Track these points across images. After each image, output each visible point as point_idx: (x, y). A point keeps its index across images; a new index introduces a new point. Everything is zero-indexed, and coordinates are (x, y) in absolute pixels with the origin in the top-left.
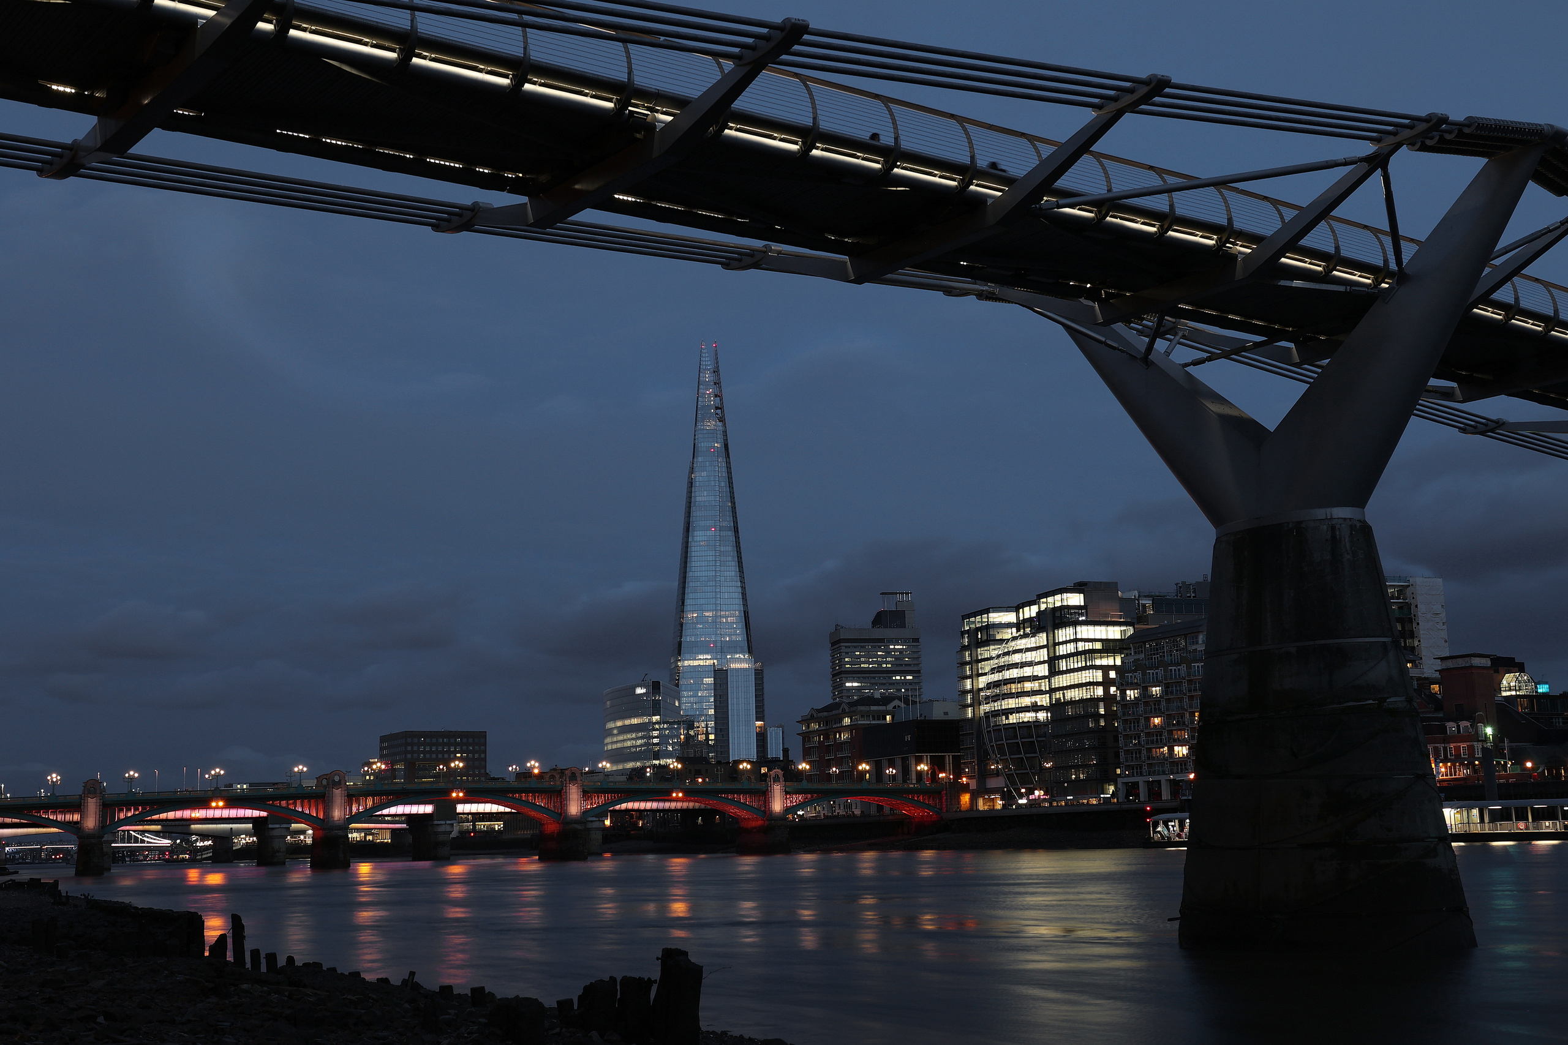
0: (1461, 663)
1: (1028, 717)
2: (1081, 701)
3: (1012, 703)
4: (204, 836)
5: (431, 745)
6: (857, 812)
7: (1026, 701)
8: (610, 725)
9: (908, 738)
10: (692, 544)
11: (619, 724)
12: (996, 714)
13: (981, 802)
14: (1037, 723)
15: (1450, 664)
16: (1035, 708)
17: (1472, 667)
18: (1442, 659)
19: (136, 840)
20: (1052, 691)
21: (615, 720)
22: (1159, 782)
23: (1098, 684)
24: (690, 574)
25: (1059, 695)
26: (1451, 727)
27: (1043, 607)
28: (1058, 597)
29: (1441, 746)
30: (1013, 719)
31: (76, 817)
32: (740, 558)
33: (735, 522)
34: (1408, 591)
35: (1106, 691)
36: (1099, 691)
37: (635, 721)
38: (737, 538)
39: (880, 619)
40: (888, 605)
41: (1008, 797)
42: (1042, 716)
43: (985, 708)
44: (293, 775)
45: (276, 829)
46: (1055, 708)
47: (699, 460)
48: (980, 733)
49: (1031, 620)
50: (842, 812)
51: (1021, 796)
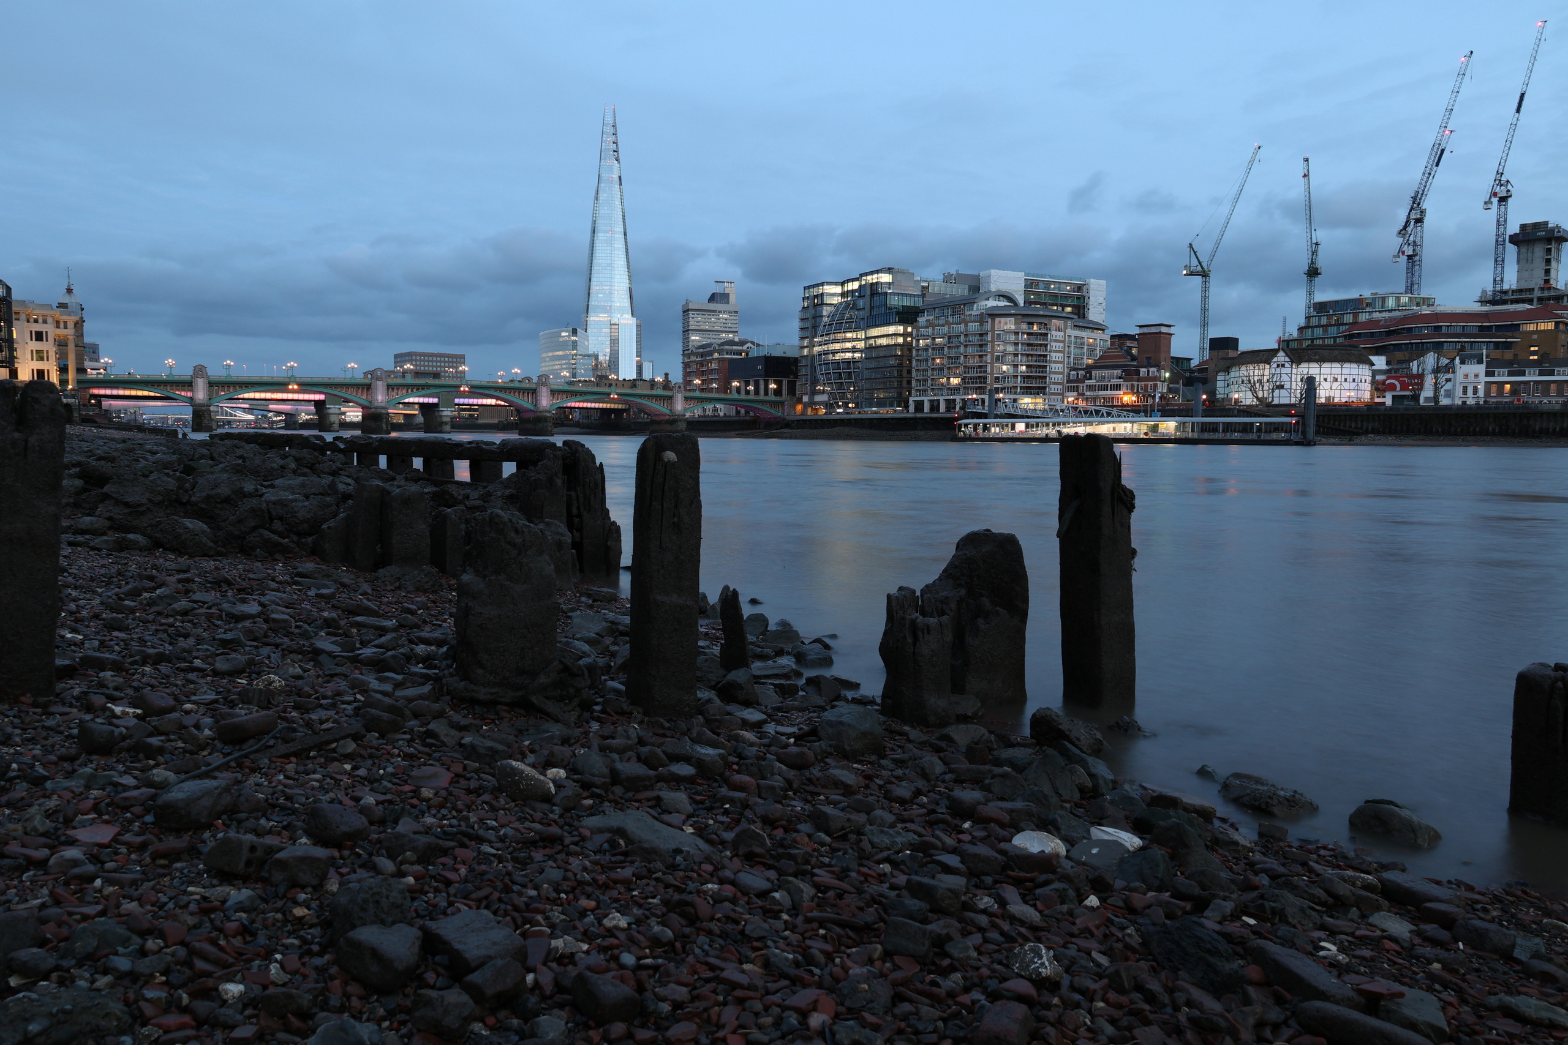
0: (1154, 330)
1: (849, 355)
2: (888, 346)
3: (837, 346)
4: (278, 413)
5: (428, 361)
6: (722, 414)
7: (849, 345)
8: (545, 355)
9: (760, 367)
10: (596, 241)
11: (550, 354)
12: (826, 353)
13: (809, 410)
14: (855, 361)
15: (1146, 330)
16: (854, 350)
17: (1160, 333)
18: (1141, 326)
19: (231, 415)
20: (867, 338)
21: (547, 352)
22: (955, 400)
23: (900, 335)
24: (595, 261)
25: (872, 341)
26: (1143, 371)
27: (863, 283)
28: (875, 276)
29: (1135, 383)
30: (837, 357)
31: (189, 394)
32: (627, 252)
33: (625, 229)
34: (1085, 288)
35: (905, 340)
36: (900, 340)
37: (561, 353)
38: (626, 239)
39: (713, 298)
40: (718, 289)
41: (830, 406)
42: (857, 355)
43: (817, 349)
44: (346, 370)
45: (332, 409)
46: (869, 349)
47: (602, 185)
48: (813, 365)
49: (853, 291)
50: (711, 413)
51: (839, 407)
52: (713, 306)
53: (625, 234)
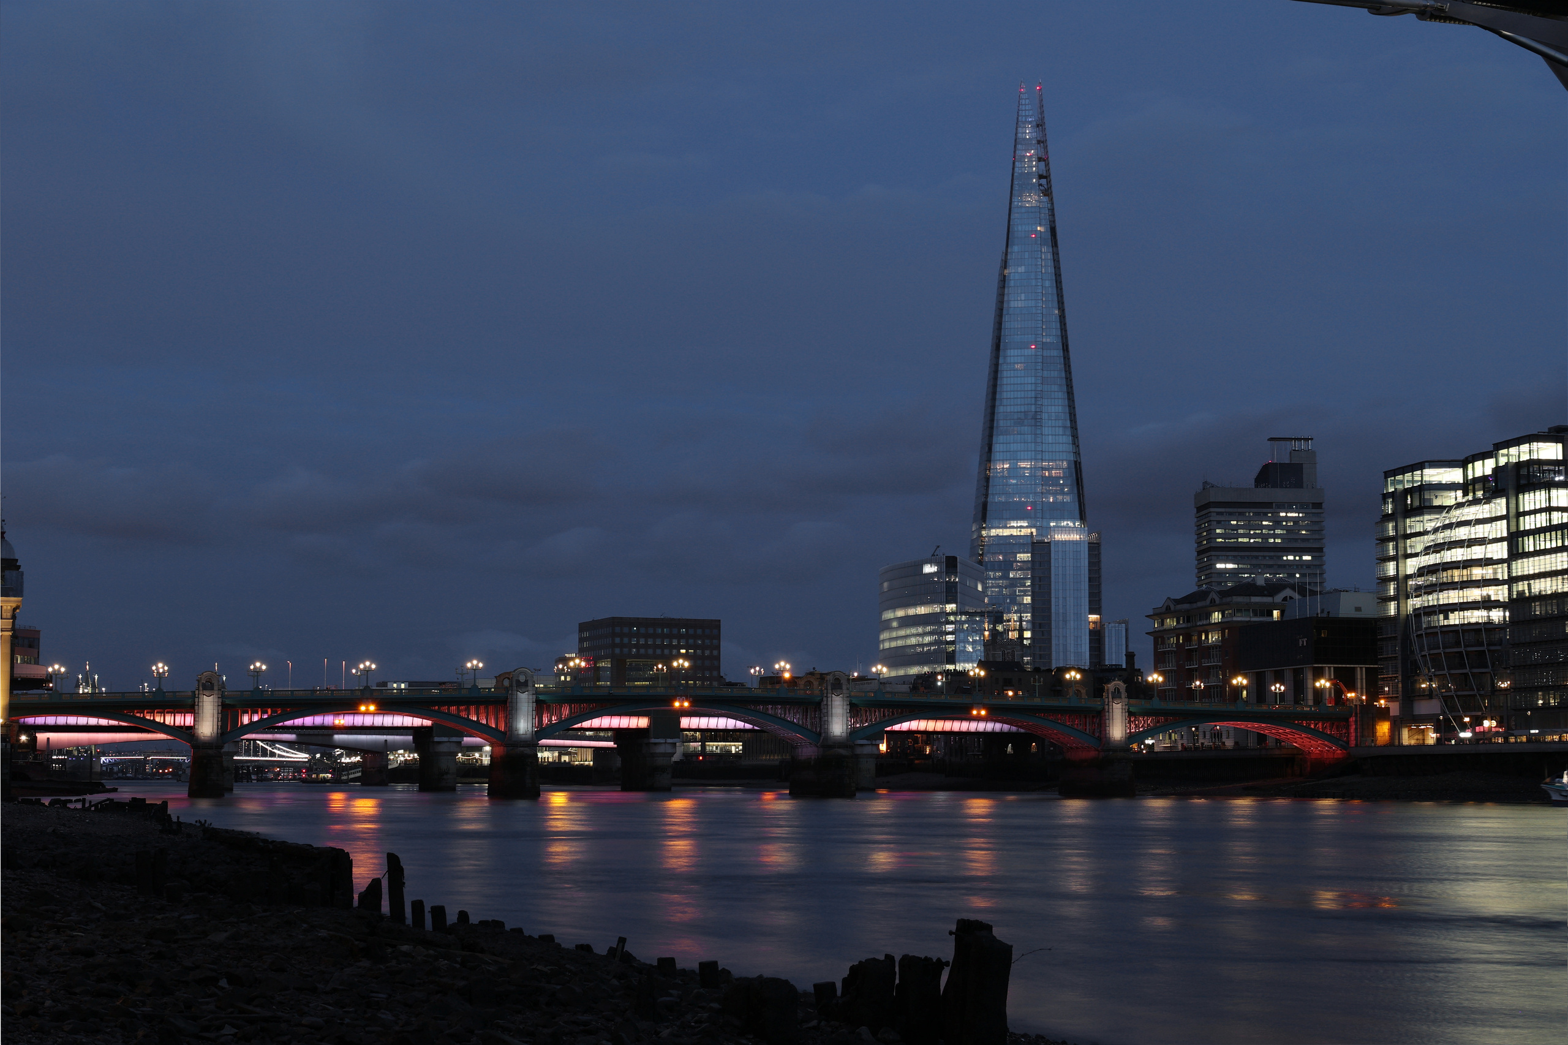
1: (1476, 616)
2: (1555, 595)
3: (1453, 597)
4: (351, 750)
5: (646, 635)
6: (1229, 743)
7: (1474, 593)
8: (887, 614)
9: (1304, 641)
10: (1003, 367)
11: (900, 613)
12: (1431, 610)
13: (1405, 733)
14: (1489, 625)
16: (1487, 604)
19: (264, 752)
20: (1512, 580)
21: (894, 608)
24: (999, 409)
25: (1522, 586)
27: (1503, 461)
28: (1525, 448)
30: (1455, 619)
31: (189, 720)
32: (1069, 387)
33: (1064, 336)
37: (921, 609)
38: (1066, 358)
39: (1267, 475)
40: (1280, 455)
42: (1497, 615)
43: (1415, 603)
44: (465, 672)
45: (443, 743)
46: (1517, 604)
47: (1015, 249)
48: (1406, 637)
49: (1484, 479)
50: (1207, 743)
51: (1464, 727)
52: (1264, 494)
53: (1065, 348)
